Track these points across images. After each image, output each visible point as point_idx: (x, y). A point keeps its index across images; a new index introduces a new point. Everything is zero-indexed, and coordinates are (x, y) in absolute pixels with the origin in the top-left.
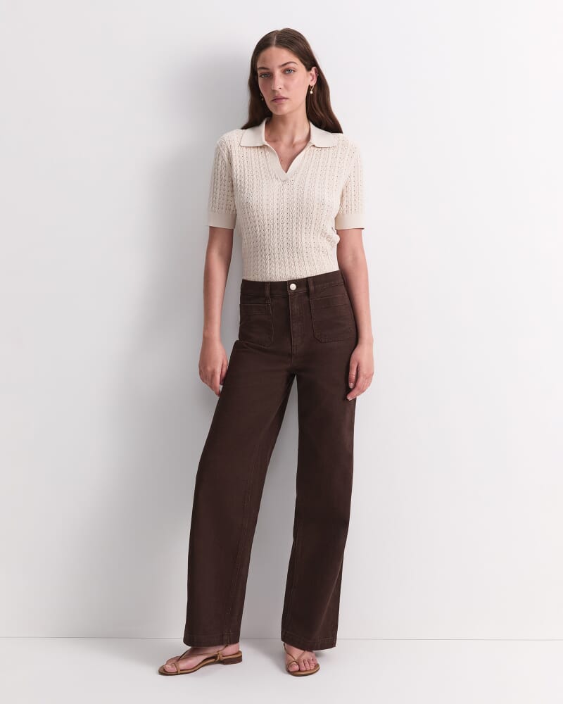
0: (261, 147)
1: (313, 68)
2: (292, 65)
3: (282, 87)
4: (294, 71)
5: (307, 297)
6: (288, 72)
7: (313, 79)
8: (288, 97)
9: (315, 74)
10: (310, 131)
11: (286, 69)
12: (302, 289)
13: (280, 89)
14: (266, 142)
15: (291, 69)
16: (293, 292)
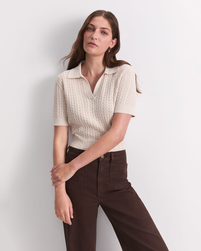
0: (79, 78)
4: (107, 34)
5: (109, 163)
6: (103, 33)
7: (112, 45)
8: (98, 46)
9: (114, 43)
10: (104, 70)
11: (104, 32)
12: (107, 159)
13: (96, 39)
14: (82, 75)
15: (106, 32)
16: (102, 159)
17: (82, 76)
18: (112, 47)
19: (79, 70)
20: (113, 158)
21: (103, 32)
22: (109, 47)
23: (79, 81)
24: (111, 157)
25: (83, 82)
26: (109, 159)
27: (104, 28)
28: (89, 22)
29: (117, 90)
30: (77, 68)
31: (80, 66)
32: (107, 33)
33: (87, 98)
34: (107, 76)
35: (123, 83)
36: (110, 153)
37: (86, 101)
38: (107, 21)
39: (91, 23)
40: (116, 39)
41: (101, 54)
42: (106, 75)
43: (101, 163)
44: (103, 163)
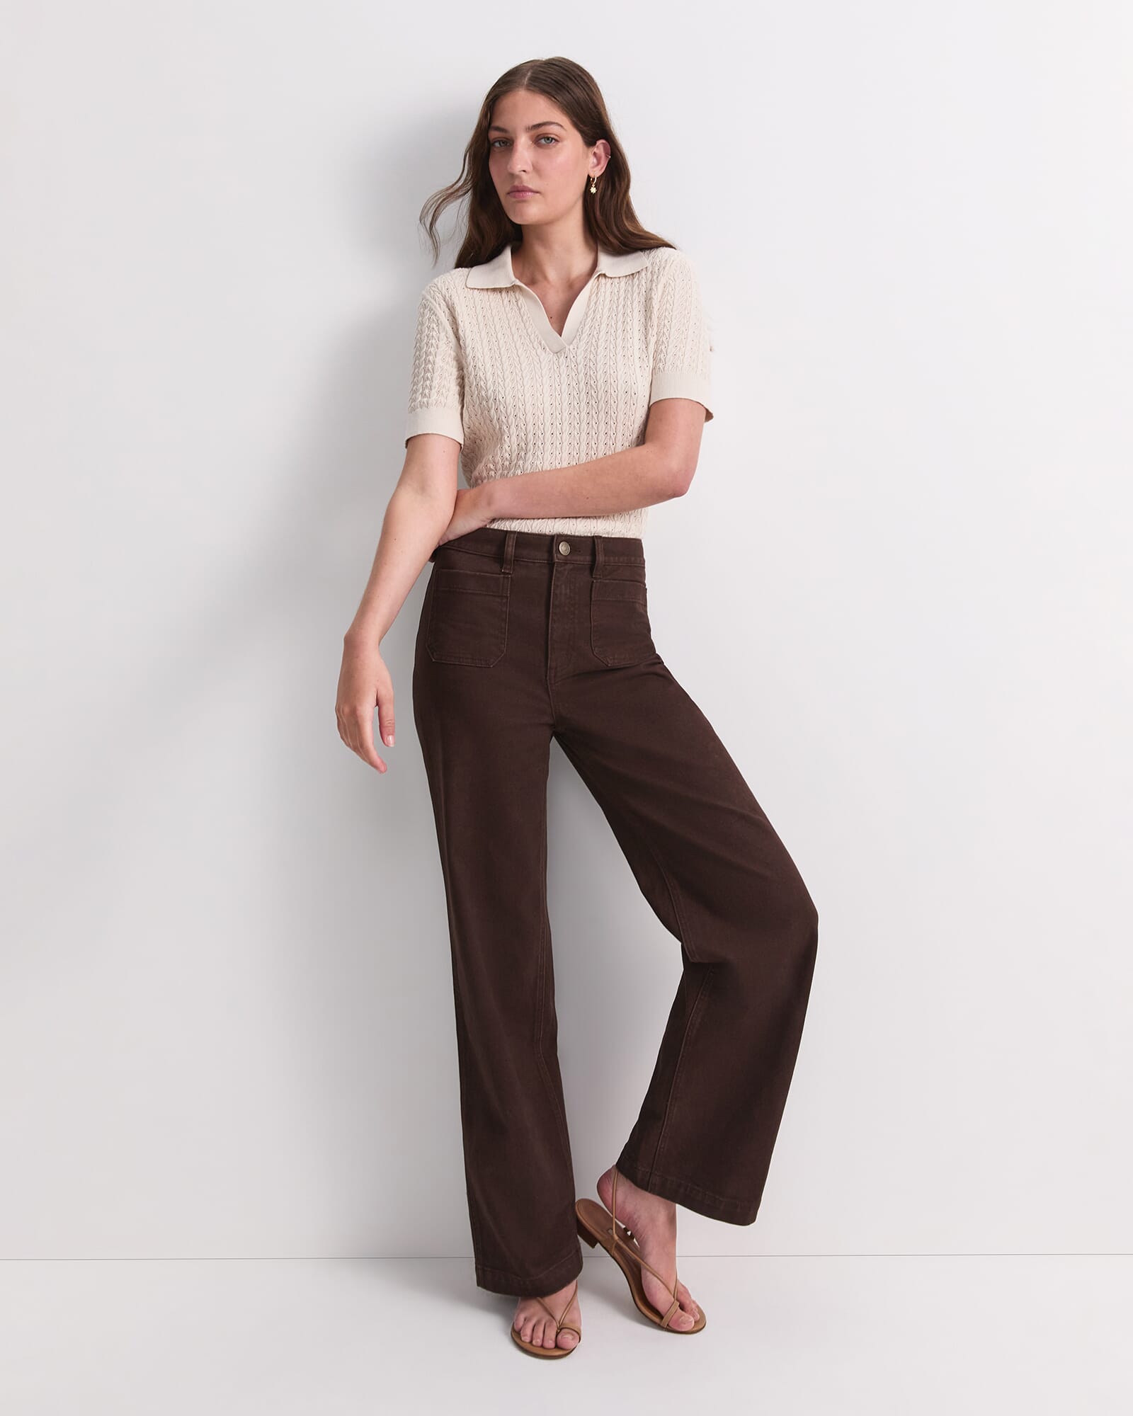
0: (507, 290)
1: (600, 142)
2: (553, 130)
3: (529, 168)
4: (556, 140)
5: (587, 573)
6: (543, 141)
7: (598, 164)
8: (538, 189)
9: (603, 155)
10: (595, 265)
11: (542, 136)
12: (582, 558)
13: (524, 171)
14: (518, 281)
15: (552, 136)
16: (563, 558)
17: (518, 283)
18: (597, 173)
19: (504, 265)
20: (601, 558)
21: (542, 139)
22: (589, 177)
23: (506, 301)
24: (594, 554)
25: (522, 300)
26: (588, 558)
27: (539, 125)
28: (490, 124)
29: (653, 332)
30: (496, 262)
31: (507, 255)
32: (556, 137)
33: (540, 350)
34: (609, 284)
35: (671, 302)
36: (591, 540)
37: (536, 359)
38: (543, 97)
39: (497, 123)
40: (603, 143)
41: (568, 211)
42: (602, 280)
43: (560, 569)
44: (565, 570)
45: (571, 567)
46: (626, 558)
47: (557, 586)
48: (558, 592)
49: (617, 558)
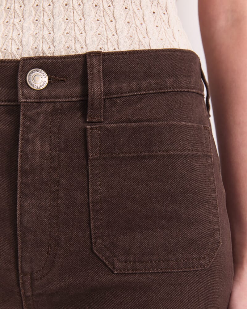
16: (34, 94)
43: (29, 113)
44: (38, 114)
45: (49, 108)
46: (153, 81)
47: (26, 141)
48: (28, 150)
49: (134, 84)
